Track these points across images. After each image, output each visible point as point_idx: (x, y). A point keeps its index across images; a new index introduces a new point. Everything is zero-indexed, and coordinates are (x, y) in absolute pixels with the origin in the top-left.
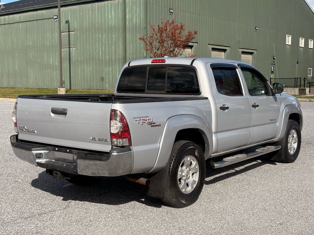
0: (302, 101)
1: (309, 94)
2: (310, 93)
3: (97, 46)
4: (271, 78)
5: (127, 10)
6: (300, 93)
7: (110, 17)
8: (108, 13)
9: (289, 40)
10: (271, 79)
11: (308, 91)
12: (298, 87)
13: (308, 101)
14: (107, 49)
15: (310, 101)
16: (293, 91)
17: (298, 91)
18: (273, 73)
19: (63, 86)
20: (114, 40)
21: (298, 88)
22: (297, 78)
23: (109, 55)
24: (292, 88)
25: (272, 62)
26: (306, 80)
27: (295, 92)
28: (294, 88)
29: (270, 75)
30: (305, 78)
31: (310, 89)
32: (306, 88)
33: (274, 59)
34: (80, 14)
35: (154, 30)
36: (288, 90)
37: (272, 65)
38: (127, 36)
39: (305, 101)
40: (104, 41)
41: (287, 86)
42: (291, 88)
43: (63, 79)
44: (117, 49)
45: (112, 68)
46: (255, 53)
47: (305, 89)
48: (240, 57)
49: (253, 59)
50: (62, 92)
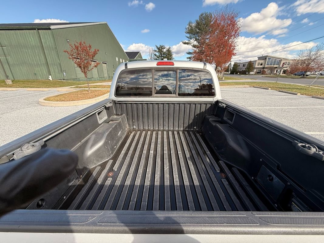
3: (26, 56)
5: (41, 37)
7: (30, 40)
8: (28, 37)
9: (117, 60)
14: (34, 58)
19: (8, 78)
20: (37, 53)
23: (36, 61)
34: (6, 36)
35: (72, 47)
38: (45, 52)
40: (30, 53)
43: (7, 75)
44: (41, 58)
45: (40, 68)
48: (102, 65)
49: (107, 66)
50: (9, 82)
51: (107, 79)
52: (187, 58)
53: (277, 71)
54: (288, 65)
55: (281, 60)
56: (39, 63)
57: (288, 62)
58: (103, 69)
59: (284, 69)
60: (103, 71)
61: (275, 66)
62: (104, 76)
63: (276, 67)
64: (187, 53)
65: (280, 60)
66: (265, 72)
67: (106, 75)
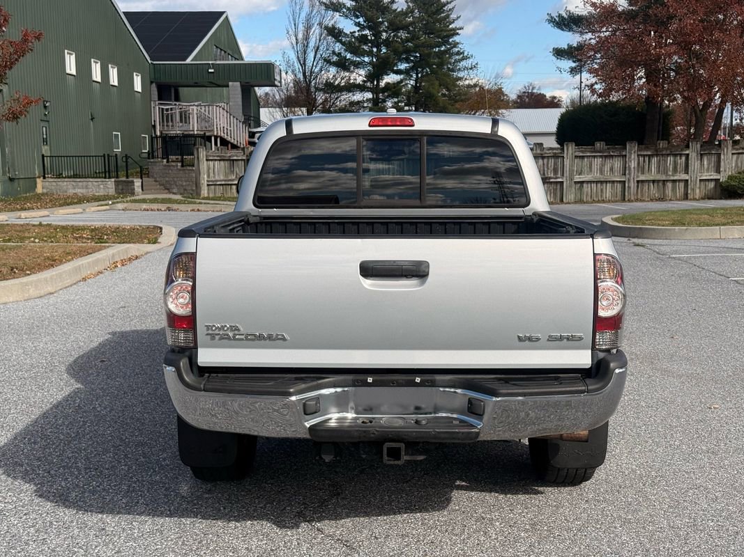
0: (152, 210)
1: (142, 194)
2: (142, 190)
4: (43, 156)
6: (120, 191)
9: (71, 65)
10: (45, 158)
11: (138, 187)
12: (113, 177)
13: (165, 211)
15: (169, 209)
16: (102, 186)
17: (114, 186)
18: (47, 144)
21: (113, 180)
22: (108, 155)
24: (99, 180)
25: (43, 115)
26: (129, 160)
27: (107, 190)
28: (104, 180)
29: (41, 147)
30: (126, 155)
31: (142, 182)
32: (135, 181)
33: (45, 107)
36: (90, 183)
37: (43, 124)
39: (158, 210)
41: (77, 175)
42: (96, 180)
46: (4, 90)
47: (133, 182)
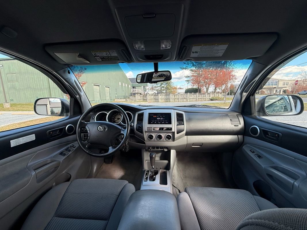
3: (32, 82)
9: (120, 84)
18: (116, 94)
20: (41, 79)
22: (124, 96)
26: (127, 96)
34: (18, 65)
40: (35, 79)
44: (44, 83)
45: (42, 92)
46: (110, 87)
48: (105, 88)
49: (109, 89)
50: (7, 105)
51: (109, 101)
52: (186, 81)
53: (276, 91)
54: (287, 85)
55: (279, 81)
56: (42, 87)
57: (286, 82)
58: (105, 92)
59: (283, 89)
60: (105, 94)
61: (274, 86)
62: (105, 98)
63: (275, 88)
64: (185, 77)
65: (277, 80)
66: (264, 92)
67: (108, 98)
